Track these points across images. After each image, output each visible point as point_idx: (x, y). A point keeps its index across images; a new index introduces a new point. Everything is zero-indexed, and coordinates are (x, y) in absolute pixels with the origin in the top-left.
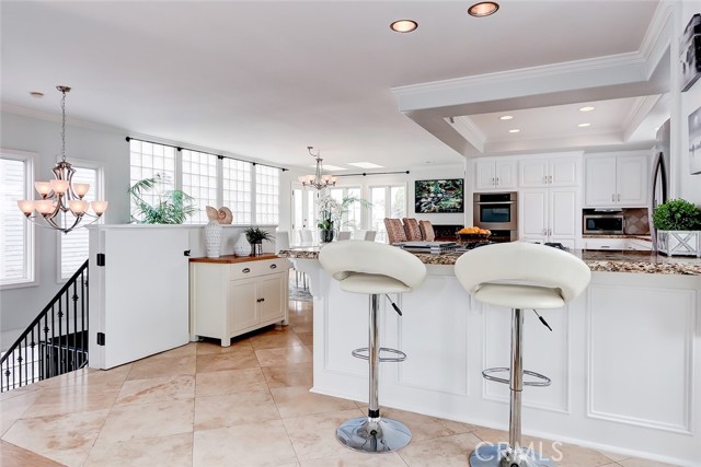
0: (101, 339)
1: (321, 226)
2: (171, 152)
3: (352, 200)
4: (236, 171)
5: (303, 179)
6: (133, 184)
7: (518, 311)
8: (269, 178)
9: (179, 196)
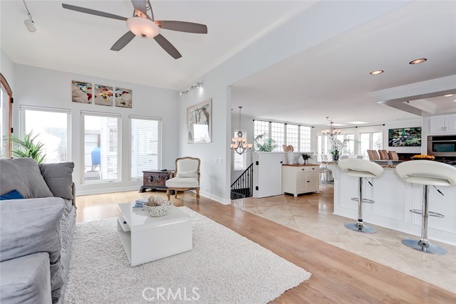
0: (257, 188)
1: (332, 153)
2: (267, 123)
3: (348, 140)
4: (292, 129)
5: (324, 132)
6: (255, 137)
7: (426, 186)
8: (306, 132)
9: (270, 141)
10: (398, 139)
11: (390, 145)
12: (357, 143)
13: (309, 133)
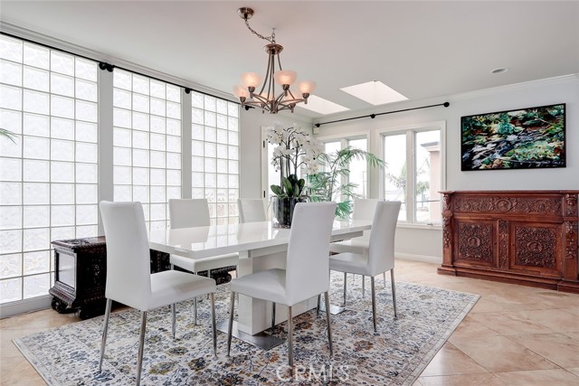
3: (354, 153)
10: (490, 147)
11: (467, 165)
12: (375, 162)
13: (234, 125)
